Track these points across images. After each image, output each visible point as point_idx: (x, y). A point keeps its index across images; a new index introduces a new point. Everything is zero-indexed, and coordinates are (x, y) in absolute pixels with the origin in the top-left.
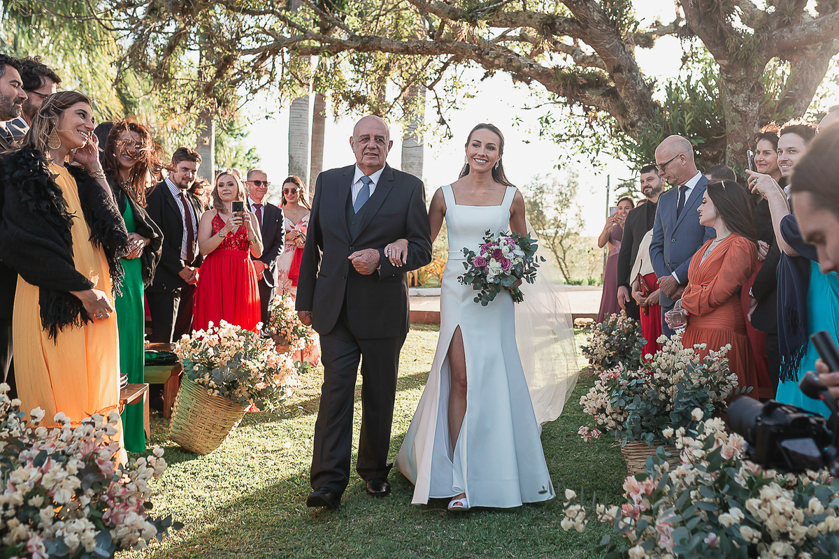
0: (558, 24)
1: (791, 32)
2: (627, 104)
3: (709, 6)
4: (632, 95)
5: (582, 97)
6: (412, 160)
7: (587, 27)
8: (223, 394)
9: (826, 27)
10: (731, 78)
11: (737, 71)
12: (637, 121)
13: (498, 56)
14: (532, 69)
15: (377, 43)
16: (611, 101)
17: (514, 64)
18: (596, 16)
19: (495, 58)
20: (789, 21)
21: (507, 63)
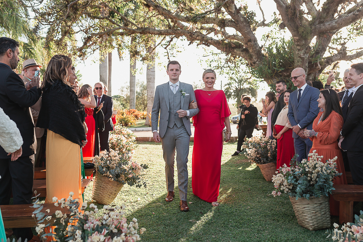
0: (226, 22)
1: (324, 25)
2: (252, 54)
3: (293, 15)
4: (255, 51)
5: (233, 52)
6: (151, 76)
7: (238, 24)
8: (115, 180)
9: (339, 23)
10: (299, 44)
11: (302, 41)
12: (256, 61)
13: (198, 36)
14: (212, 41)
15: (148, 31)
16: (245, 53)
17: (205, 39)
18: (242, 19)
19: (197, 36)
20: (323, 21)
21: (202, 38)
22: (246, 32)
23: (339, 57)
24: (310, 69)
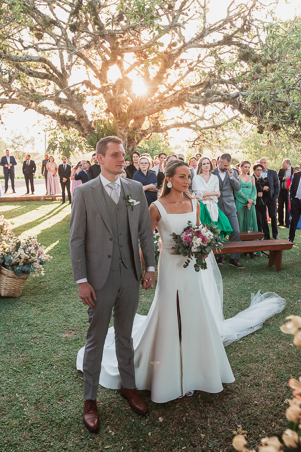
2: (84, 128)
4: (86, 125)
5: (67, 124)
10: (120, 125)
11: (122, 123)
12: (87, 133)
16: (78, 126)
22: (79, 109)
23: (153, 130)
24: (129, 142)
